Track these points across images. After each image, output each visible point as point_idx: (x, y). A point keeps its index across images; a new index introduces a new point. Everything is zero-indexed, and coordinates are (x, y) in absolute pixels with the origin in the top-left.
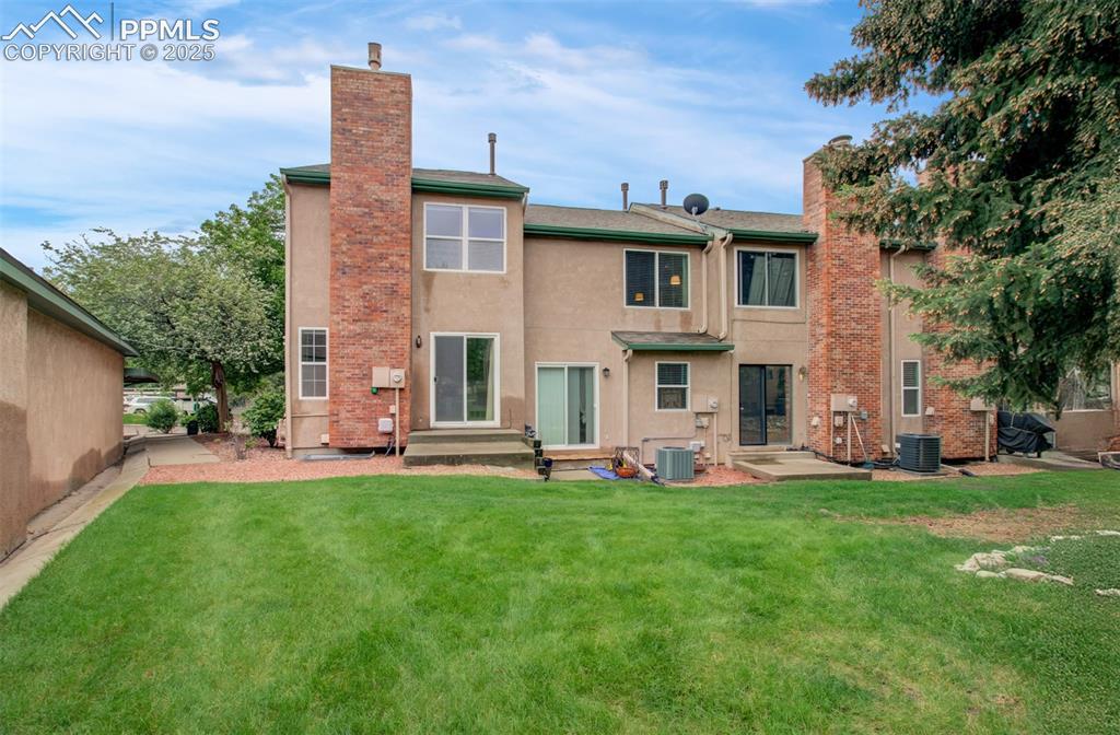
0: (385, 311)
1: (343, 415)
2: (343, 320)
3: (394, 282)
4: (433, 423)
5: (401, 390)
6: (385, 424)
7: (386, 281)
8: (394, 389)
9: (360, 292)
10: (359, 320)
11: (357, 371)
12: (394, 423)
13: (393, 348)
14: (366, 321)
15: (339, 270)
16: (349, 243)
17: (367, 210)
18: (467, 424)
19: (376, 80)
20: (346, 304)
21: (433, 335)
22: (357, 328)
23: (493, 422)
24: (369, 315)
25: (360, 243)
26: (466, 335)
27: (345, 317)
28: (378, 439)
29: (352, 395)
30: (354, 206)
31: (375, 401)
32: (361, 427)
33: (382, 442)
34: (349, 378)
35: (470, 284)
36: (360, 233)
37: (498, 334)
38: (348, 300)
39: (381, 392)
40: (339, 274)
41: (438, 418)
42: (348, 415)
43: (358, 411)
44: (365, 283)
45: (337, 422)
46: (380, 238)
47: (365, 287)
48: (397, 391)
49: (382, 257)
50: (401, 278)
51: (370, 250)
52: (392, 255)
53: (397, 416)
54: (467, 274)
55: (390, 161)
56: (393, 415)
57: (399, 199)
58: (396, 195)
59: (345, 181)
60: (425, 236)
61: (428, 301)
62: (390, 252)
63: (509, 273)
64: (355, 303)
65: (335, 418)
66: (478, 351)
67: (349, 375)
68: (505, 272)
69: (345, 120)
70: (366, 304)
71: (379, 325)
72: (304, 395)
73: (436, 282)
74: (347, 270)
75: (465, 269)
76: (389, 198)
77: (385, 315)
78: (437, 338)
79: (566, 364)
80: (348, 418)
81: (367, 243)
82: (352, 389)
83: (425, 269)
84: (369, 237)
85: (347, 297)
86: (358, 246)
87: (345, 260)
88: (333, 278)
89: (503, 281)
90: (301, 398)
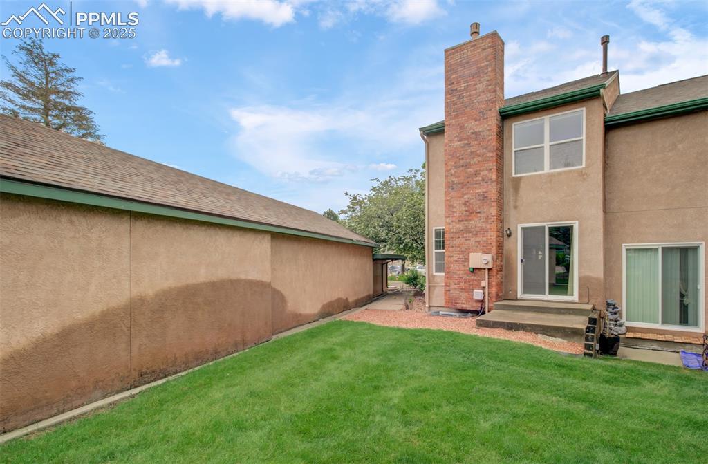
0: (479, 212)
1: (453, 286)
2: (452, 221)
3: (484, 190)
4: (520, 295)
5: (489, 270)
6: (478, 294)
7: (480, 191)
8: (485, 269)
9: (462, 200)
10: (462, 221)
11: (461, 256)
12: (484, 293)
13: (485, 239)
14: (466, 220)
15: (450, 186)
16: (456, 167)
17: (466, 142)
18: (548, 297)
19: (472, 46)
20: (454, 210)
21: (520, 227)
22: (460, 226)
23: (572, 297)
24: (468, 216)
25: (463, 166)
26: (547, 225)
27: (454, 219)
28: (474, 304)
29: (458, 272)
30: (459, 141)
31: (472, 277)
32: (464, 295)
33: (477, 307)
34: (456, 261)
35: (551, 181)
36: (462, 159)
37: (577, 222)
38: (455, 207)
39: (477, 271)
40: (450, 190)
41: (525, 291)
42: (456, 286)
43: (462, 284)
44: (466, 194)
45: (449, 291)
46: (475, 159)
47: (465, 197)
48: (487, 271)
49: (477, 174)
50: (490, 187)
51: (469, 170)
52: (483, 171)
53: (487, 288)
54: (548, 173)
55: (481, 102)
56: (484, 288)
57: (488, 128)
58: (486, 126)
59: (453, 125)
60: (514, 150)
61: (516, 201)
62: (482, 169)
63: (588, 166)
64: (460, 208)
65: (448, 288)
66: (562, 236)
67: (456, 259)
68: (584, 166)
69: (453, 83)
70: (467, 209)
71: (476, 223)
72: (436, 272)
73: (522, 185)
74: (454, 186)
75: (547, 169)
76: (480, 130)
77: (479, 215)
78: (523, 229)
79: (659, 245)
80: (455, 289)
81: (467, 165)
82: (458, 268)
83: (514, 175)
84: (468, 161)
85: (455, 205)
86: (461, 169)
87: (454, 180)
88: (447, 193)
89: (582, 175)
90: (434, 274)
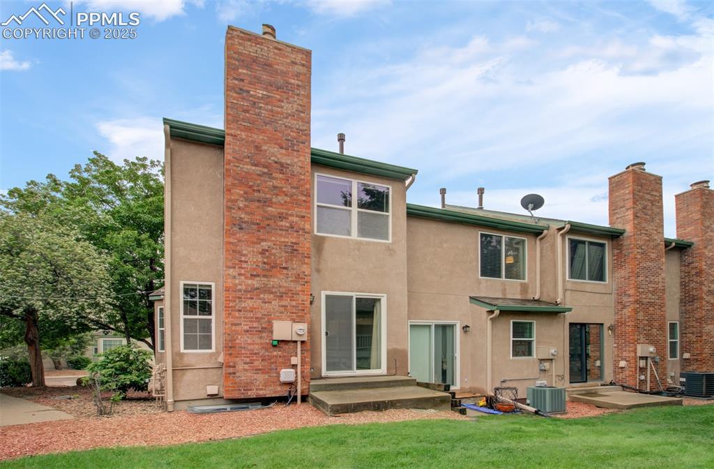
0: (284, 268)
1: (240, 366)
2: (240, 274)
3: (294, 241)
4: (324, 373)
5: (303, 342)
6: (287, 375)
7: (287, 240)
8: (296, 342)
9: (259, 248)
10: (258, 276)
11: (255, 325)
12: (296, 373)
13: (294, 303)
14: (265, 276)
15: (234, 226)
16: (246, 200)
17: (266, 170)
18: (356, 373)
19: (276, 48)
20: (243, 259)
21: (323, 294)
22: (256, 283)
23: (380, 370)
24: (267, 270)
25: (259, 201)
26: (355, 295)
27: (243, 271)
28: (279, 388)
29: (250, 347)
30: (252, 165)
31: (275, 353)
32: (261, 378)
33: (282, 391)
34: (248, 331)
35: (359, 250)
36: (259, 191)
37: (385, 295)
38: (245, 255)
39: (282, 345)
40: (236, 229)
41: (329, 368)
42: (246, 367)
43: (256, 363)
44: (264, 240)
45: (234, 373)
46: (280, 198)
47: (263, 244)
48: (299, 344)
49: (282, 217)
50: (302, 238)
51: (270, 209)
52: (292, 215)
53: (299, 367)
54: (357, 240)
55: (290, 128)
56: (294, 366)
57: (300, 164)
58: (296, 160)
59: (242, 140)
60: (316, 203)
61: (319, 263)
62: (290, 212)
63: (394, 243)
64: (252, 257)
65: (231, 370)
66: (367, 310)
67: (246, 328)
68: (390, 241)
70: (265, 260)
71: (278, 281)
73: (326, 245)
74: (244, 226)
75: (355, 235)
76: (289, 162)
77: (285, 271)
78: (328, 297)
79: (433, 323)
80: (245, 370)
81: (267, 202)
82: (249, 341)
83: (316, 234)
84: (268, 196)
85: (244, 252)
86: (257, 204)
87: (242, 216)
88: (228, 233)
89: (390, 250)
90: (184, 350)
